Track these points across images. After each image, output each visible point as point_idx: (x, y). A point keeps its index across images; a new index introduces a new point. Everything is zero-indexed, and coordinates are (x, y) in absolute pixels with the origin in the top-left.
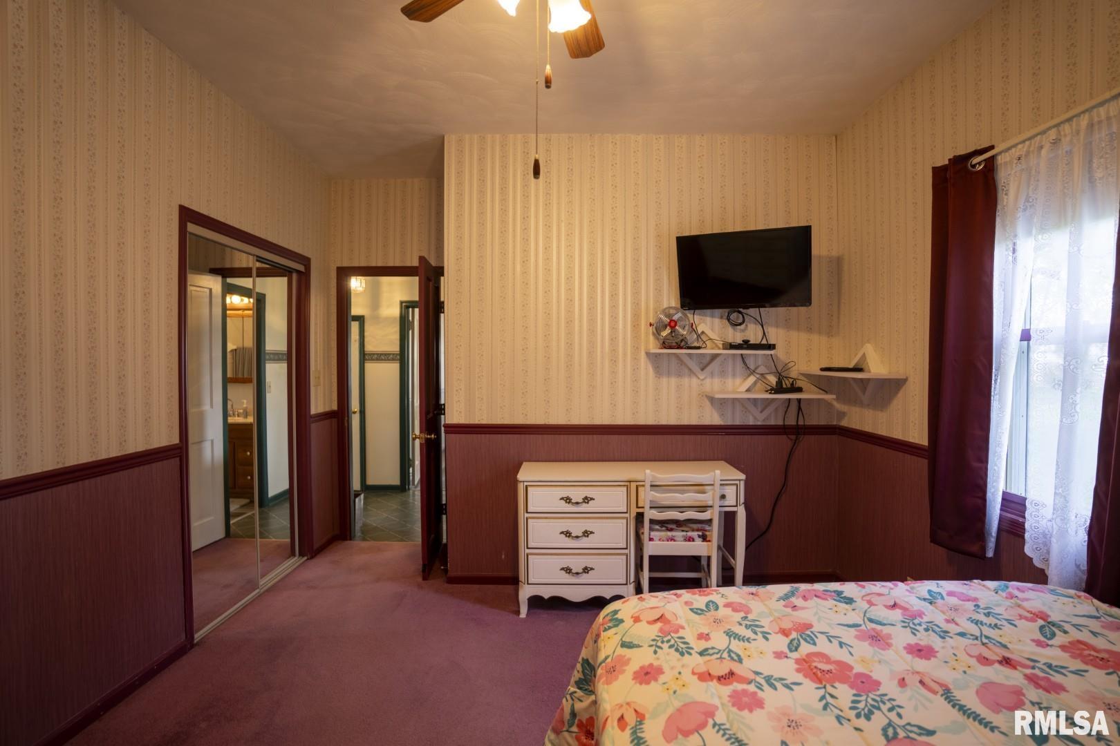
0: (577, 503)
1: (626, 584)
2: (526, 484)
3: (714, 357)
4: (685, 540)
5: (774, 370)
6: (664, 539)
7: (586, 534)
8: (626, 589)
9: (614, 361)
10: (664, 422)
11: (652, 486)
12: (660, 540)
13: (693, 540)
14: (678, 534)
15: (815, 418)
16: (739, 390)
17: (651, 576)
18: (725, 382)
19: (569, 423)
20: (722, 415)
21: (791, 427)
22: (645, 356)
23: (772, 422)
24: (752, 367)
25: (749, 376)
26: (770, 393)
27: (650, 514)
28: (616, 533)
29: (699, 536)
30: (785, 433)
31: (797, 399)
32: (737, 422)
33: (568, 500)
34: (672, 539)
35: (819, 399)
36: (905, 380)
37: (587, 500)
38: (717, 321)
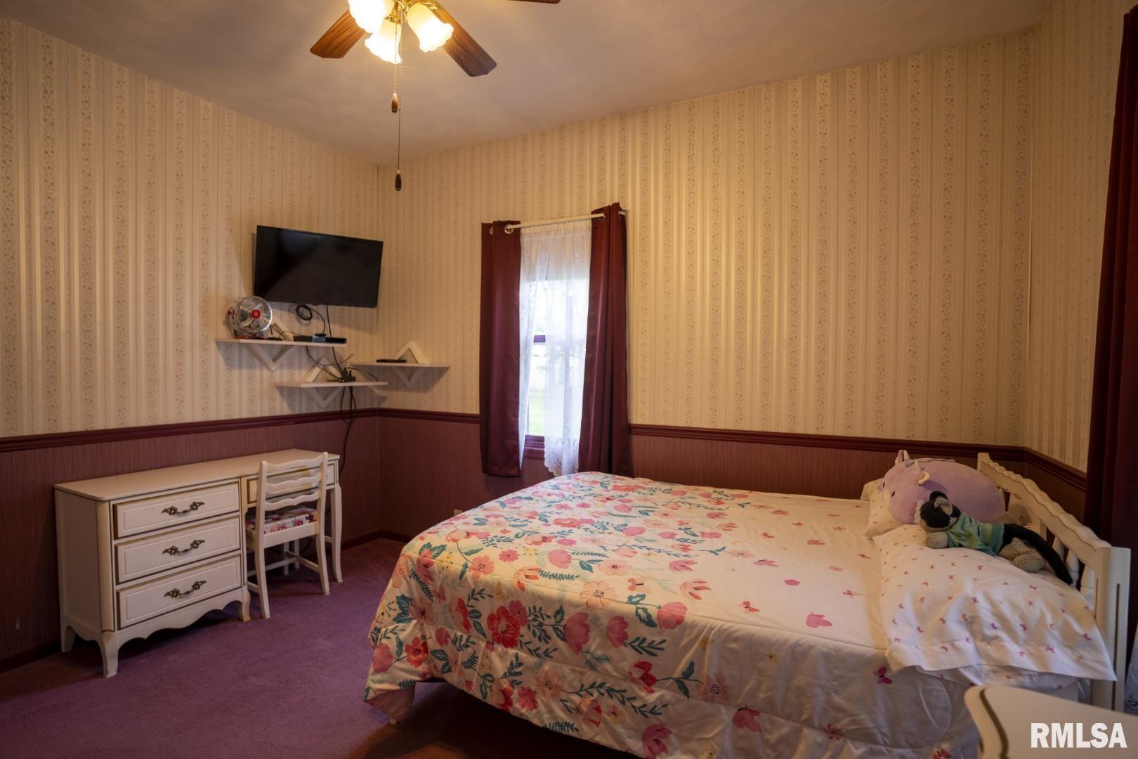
0: (185, 512)
1: (241, 587)
2: (112, 503)
3: (286, 348)
4: (295, 525)
5: (333, 361)
6: (276, 529)
7: (195, 544)
8: (240, 592)
9: (180, 351)
10: (236, 416)
11: (268, 477)
12: (271, 531)
13: (302, 523)
14: (288, 521)
15: (363, 404)
16: (308, 381)
17: (267, 569)
18: (292, 374)
19: (123, 426)
20: (291, 405)
21: (346, 412)
22: (215, 346)
23: (332, 409)
24: (315, 358)
25: (313, 367)
26: (342, 382)
27: (266, 506)
28: (229, 535)
29: (307, 518)
30: (343, 418)
31: (350, 387)
32: (304, 411)
33: (172, 511)
34: (283, 527)
35: (364, 387)
36: (447, 369)
37: (195, 506)
38: (285, 314)
